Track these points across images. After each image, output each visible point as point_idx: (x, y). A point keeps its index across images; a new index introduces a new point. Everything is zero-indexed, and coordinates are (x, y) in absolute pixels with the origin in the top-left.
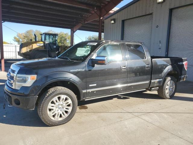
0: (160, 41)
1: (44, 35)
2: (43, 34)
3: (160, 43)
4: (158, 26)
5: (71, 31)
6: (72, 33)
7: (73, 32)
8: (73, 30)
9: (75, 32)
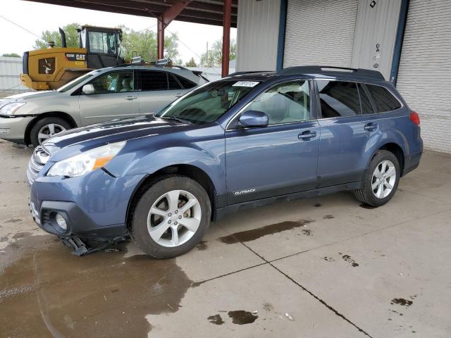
0: (377, 46)
1: (85, 30)
2: (83, 28)
3: (378, 50)
4: (375, 3)
5: (158, 23)
6: (161, 28)
7: (163, 26)
8: (162, 21)
9: (167, 25)
